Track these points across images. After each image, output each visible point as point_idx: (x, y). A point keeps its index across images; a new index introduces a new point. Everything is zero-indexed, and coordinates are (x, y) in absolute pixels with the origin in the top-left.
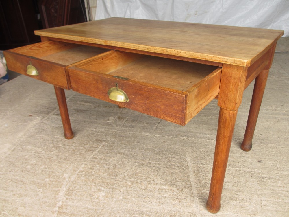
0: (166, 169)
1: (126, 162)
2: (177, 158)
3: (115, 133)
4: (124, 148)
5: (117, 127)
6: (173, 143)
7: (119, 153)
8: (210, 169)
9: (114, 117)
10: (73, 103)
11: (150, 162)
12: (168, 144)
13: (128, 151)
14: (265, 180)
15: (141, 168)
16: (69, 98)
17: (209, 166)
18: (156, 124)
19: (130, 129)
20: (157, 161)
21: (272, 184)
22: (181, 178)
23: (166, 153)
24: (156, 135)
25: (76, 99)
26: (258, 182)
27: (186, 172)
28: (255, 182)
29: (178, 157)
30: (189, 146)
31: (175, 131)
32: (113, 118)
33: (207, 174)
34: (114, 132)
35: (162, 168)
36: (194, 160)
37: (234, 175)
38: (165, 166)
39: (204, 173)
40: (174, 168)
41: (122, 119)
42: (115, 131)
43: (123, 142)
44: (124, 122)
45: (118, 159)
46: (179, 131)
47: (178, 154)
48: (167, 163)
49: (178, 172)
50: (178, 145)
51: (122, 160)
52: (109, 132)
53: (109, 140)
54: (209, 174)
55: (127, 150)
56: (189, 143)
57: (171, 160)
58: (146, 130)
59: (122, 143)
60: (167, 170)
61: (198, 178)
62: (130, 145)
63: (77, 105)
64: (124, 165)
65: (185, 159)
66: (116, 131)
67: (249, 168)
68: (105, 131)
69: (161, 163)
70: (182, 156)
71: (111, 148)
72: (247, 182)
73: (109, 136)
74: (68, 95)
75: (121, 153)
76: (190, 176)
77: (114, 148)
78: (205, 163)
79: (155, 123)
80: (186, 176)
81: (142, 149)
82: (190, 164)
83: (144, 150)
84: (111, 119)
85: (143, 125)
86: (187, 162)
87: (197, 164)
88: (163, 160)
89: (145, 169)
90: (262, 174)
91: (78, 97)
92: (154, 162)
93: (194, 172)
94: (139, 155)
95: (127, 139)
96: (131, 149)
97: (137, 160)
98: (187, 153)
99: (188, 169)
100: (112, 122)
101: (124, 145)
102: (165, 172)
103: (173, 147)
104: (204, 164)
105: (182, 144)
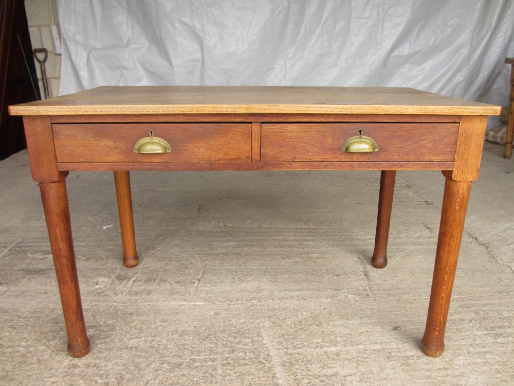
0: (228, 367)
1: (143, 366)
2: (246, 343)
3: (113, 307)
4: (136, 337)
5: (117, 297)
6: (234, 314)
7: (127, 349)
8: (312, 356)
9: (109, 278)
10: (18, 258)
11: (194, 357)
12: (223, 317)
13: (145, 341)
14: (413, 361)
15: (176, 373)
16: (8, 249)
17: (309, 349)
18: (194, 283)
19: (143, 296)
20: (208, 354)
21: (426, 367)
22: (261, 380)
23: (222, 335)
24: (197, 303)
25: (23, 249)
26: (401, 366)
27: (268, 368)
28: (396, 368)
29: (248, 340)
30: (264, 316)
31: (234, 292)
32: (106, 280)
33: (308, 366)
34: (110, 307)
35: (219, 366)
36: (280, 343)
37: (358, 361)
38: (225, 362)
39: (302, 364)
40: (242, 362)
41: (127, 280)
42: (112, 305)
43: (132, 325)
44: (130, 285)
45: (125, 362)
46: (240, 290)
47: (247, 335)
48: (228, 355)
49: (253, 370)
50: (243, 317)
51: (134, 361)
52: (101, 309)
53: (102, 323)
54: (311, 364)
55: (143, 339)
56: (264, 311)
57: (234, 348)
58: (176, 296)
59: (129, 327)
60: (230, 370)
61: (292, 377)
62: (147, 329)
63: (27, 261)
64: (139, 371)
65: (261, 342)
66: (115, 304)
67: (380, 343)
68: (92, 306)
69: (216, 356)
70: (255, 338)
71: (108, 339)
72: (382, 369)
73: (101, 315)
74: (5, 243)
75: (131, 348)
76: (278, 375)
77: (115, 338)
78: (300, 344)
79: (193, 281)
80: (270, 375)
81: (174, 333)
82: (273, 352)
83: (178, 334)
84: (102, 282)
85: (169, 288)
86: (267, 348)
87: (286, 348)
88: (220, 350)
89: (185, 373)
90: (405, 351)
91: (29, 244)
92: (202, 357)
93: (283, 365)
94: (169, 347)
95: (141, 318)
96: (151, 337)
97: (165, 357)
98: (263, 330)
99: (271, 361)
100: (105, 287)
101: (135, 331)
102: (227, 375)
103: (234, 321)
104: (299, 348)
105: (251, 314)
